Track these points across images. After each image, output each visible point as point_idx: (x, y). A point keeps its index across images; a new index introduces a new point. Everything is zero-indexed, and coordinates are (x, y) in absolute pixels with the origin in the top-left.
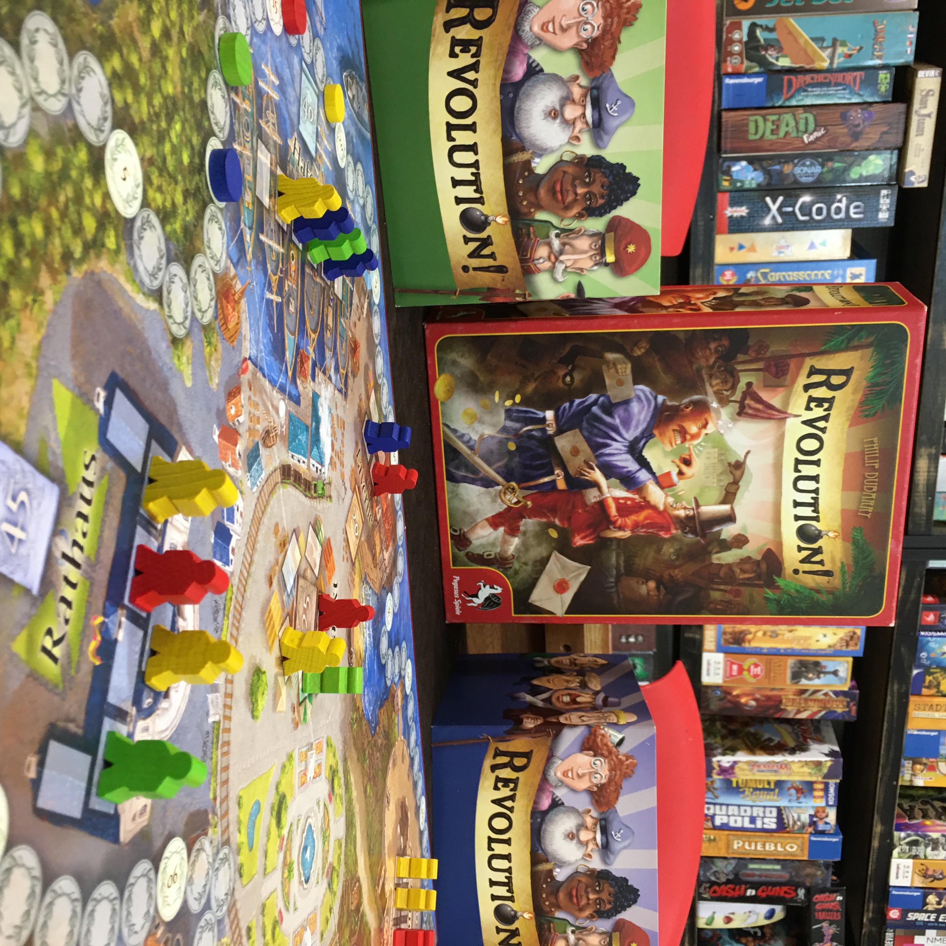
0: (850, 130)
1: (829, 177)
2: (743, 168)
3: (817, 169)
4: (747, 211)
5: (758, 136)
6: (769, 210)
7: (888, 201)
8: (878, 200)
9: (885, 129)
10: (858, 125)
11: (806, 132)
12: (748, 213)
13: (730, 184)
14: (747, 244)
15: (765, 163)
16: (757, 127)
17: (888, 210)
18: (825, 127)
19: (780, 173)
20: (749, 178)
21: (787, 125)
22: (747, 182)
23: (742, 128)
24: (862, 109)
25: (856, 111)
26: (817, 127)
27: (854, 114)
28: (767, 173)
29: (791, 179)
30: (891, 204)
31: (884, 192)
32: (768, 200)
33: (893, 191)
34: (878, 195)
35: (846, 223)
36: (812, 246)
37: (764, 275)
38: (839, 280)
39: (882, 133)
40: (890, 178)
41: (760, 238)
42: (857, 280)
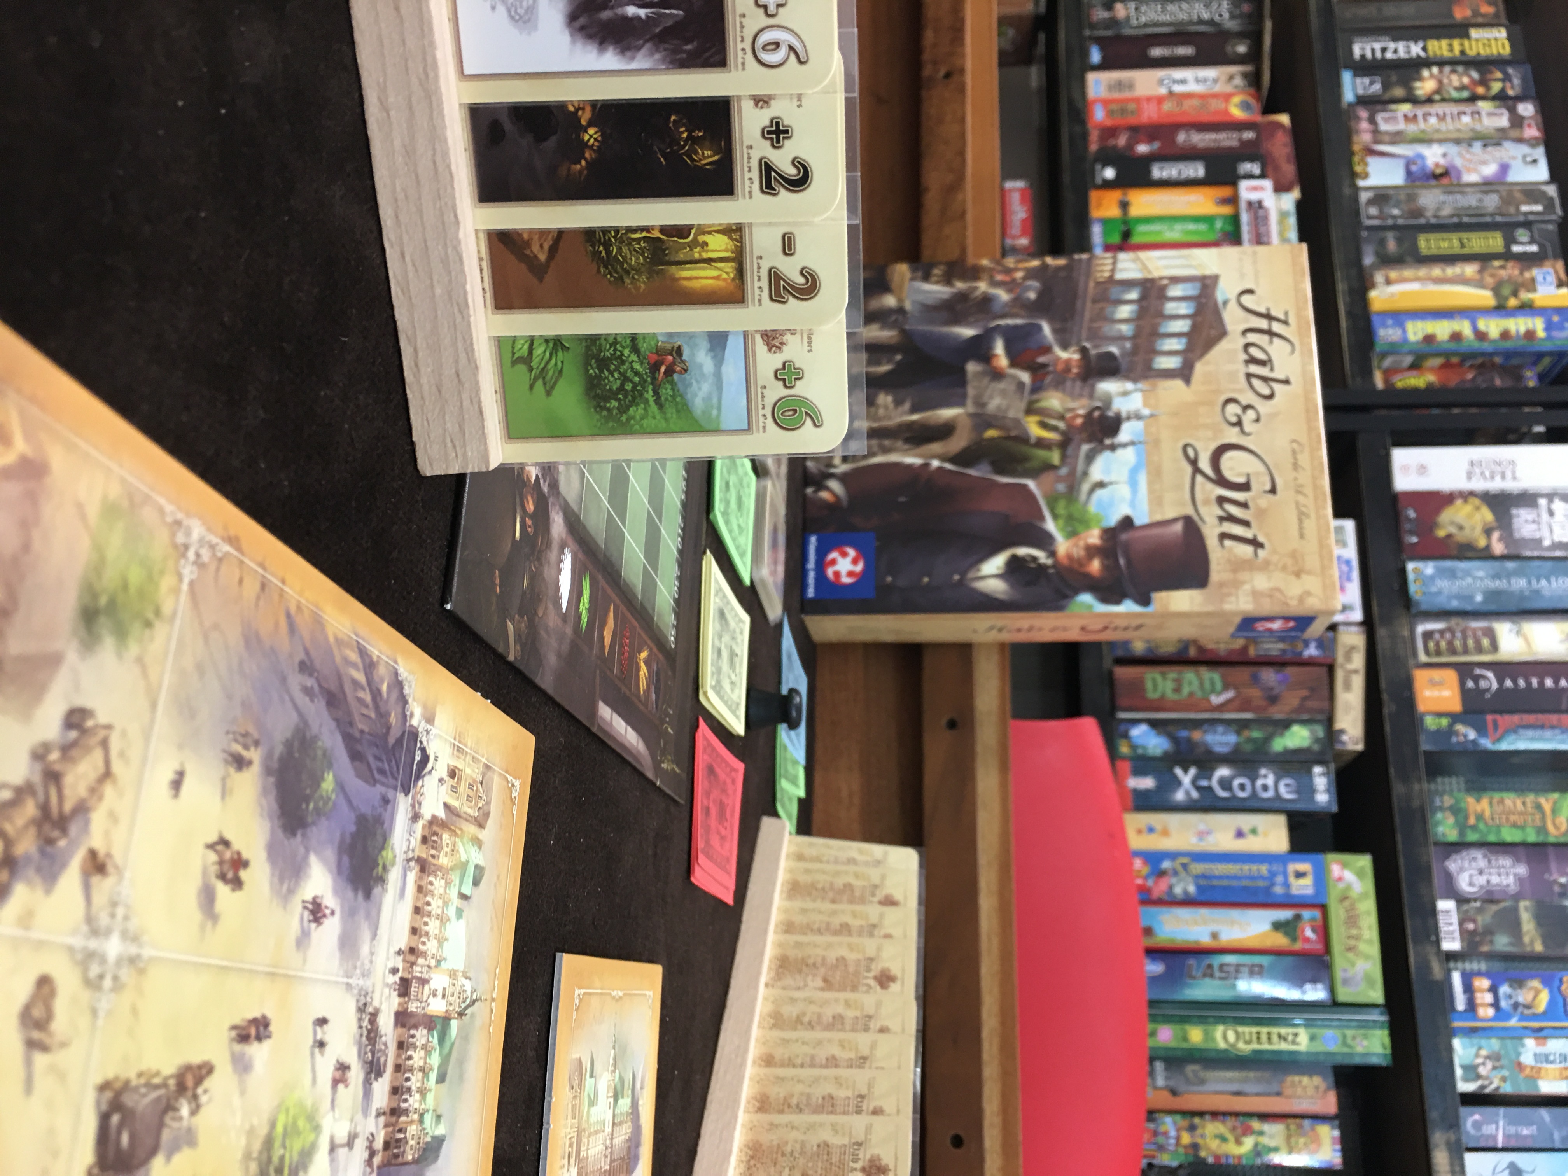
0: (1264, 693)
1: (1248, 748)
2: (1144, 732)
3: (1233, 739)
4: (1154, 783)
5: (1158, 694)
6: (1181, 782)
7: (1324, 780)
8: (1312, 780)
9: (1305, 693)
10: (1272, 689)
11: (1213, 691)
12: (1156, 786)
13: (1130, 749)
14: (1158, 827)
15: (1171, 728)
16: (1155, 685)
17: (1327, 791)
18: (1236, 688)
19: (1189, 740)
20: (1153, 744)
21: (1190, 683)
22: (1151, 749)
23: (1138, 687)
24: (1276, 672)
25: (1268, 673)
26: (1226, 687)
27: (1266, 676)
28: (1173, 738)
29: (1204, 748)
30: (1329, 784)
31: (1317, 770)
32: (1178, 771)
33: (1328, 768)
34: (1309, 773)
35: (1277, 805)
36: (1240, 834)
37: (1185, 866)
38: (1279, 879)
39: (1304, 699)
40: (1322, 752)
41: (1173, 820)
42: (1303, 882)
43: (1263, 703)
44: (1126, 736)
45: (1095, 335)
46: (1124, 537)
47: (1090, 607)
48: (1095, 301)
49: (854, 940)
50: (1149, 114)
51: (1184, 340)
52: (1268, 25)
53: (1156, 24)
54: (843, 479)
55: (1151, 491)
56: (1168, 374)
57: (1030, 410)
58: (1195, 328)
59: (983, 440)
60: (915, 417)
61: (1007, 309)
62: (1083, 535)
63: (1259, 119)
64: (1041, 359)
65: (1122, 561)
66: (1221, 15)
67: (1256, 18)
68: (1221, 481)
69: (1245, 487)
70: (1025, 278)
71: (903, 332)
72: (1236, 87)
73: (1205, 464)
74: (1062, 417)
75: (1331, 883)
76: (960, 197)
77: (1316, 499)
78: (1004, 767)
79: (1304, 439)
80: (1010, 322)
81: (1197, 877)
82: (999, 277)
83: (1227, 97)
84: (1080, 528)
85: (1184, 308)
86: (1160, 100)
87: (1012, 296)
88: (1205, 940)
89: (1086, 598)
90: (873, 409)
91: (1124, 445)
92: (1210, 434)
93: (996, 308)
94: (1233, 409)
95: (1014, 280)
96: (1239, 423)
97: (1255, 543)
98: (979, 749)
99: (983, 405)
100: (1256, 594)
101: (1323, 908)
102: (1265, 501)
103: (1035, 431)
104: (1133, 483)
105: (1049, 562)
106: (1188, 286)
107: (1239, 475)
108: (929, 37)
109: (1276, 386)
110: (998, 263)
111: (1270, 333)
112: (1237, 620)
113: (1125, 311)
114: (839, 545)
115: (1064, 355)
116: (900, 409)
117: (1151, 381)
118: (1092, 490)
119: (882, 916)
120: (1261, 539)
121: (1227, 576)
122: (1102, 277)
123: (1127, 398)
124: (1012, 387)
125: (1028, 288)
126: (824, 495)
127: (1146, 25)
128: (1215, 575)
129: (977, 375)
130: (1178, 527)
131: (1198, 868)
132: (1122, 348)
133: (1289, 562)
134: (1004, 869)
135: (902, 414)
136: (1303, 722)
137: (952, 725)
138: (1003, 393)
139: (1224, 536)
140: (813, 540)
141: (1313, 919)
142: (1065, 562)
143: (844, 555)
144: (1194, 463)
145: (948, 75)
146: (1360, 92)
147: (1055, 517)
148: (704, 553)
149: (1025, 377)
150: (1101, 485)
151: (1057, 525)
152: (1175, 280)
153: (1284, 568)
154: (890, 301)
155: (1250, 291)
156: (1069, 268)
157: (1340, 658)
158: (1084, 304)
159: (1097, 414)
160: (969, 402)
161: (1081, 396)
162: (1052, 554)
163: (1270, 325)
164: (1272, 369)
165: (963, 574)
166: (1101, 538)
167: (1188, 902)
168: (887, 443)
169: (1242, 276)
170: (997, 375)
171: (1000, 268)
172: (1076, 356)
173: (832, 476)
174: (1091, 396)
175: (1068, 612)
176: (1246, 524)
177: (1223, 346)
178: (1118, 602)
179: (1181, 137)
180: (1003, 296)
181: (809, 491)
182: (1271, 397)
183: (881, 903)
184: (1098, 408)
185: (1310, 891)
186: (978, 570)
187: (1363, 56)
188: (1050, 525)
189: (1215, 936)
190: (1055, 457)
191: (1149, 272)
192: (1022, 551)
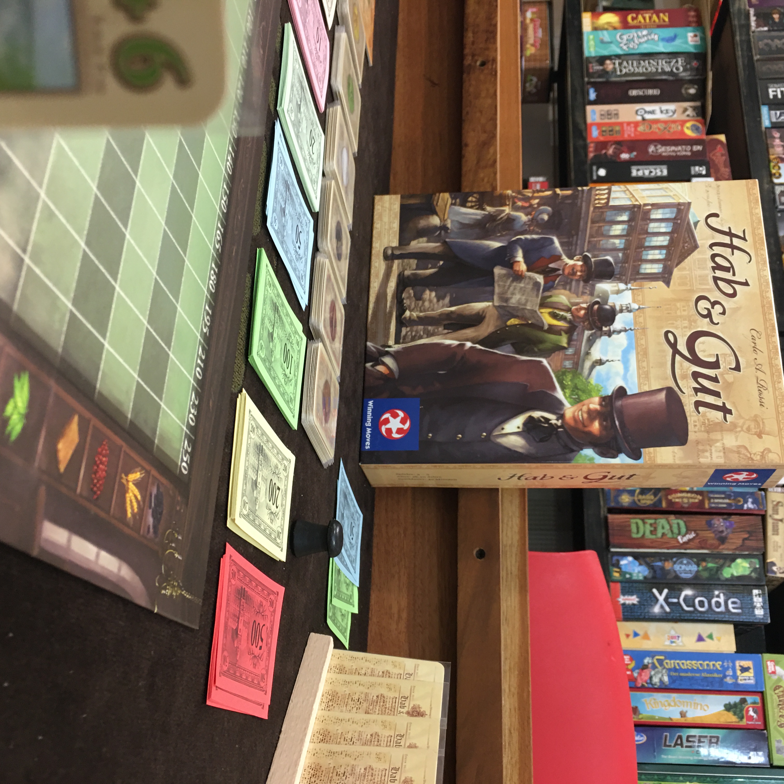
0: (716, 535)
1: (705, 575)
2: (630, 562)
3: (694, 568)
4: (637, 600)
5: (640, 535)
6: (657, 600)
7: (760, 599)
8: (752, 599)
9: (746, 536)
10: (722, 532)
11: (679, 534)
12: (639, 602)
13: (620, 574)
14: (641, 632)
15: (648, 560)
16: (638, 528)
17: (763, 607)
18: (695, 531)
19: (662, 569)
20: (636, 571)
21: (663, 528)
22: (635, 575)
23: (626, 529)
24: (724, 519)
25: (719, 520)
26: (688, 531)
27: (717, 522)
28: (651, 567)
29: (674, 575)
30: (764, 602)
31: (755, 592)
32: (655, 591)
33: (763, 590)
34: (751, 594)
35: (727, 618)
36: (700, 639)
37: (660, 662)
38: (730, 672)
39: (744, 539)
40: (758, 579)
41: (652, 627)
42: (746, 674)
43: (716, 542)
44: (617, 565)
45: (593, 247)
46: (619, 403)
47: (592, 459)
48: (593, 222)
49: (382, 750)
50: (629, 134)
51: (664, 252)
52: (710, 75)
53: (633, 74)
54: (395, 356)
55: (639, 368)
56: (652, 277)
57: (543, 305)
58: (672, 241)
59: (507, 326)
60: (453, 309)
61: (526, 227)
62: (586, 402)
63: (705, 137)
64: (551, 266)
65: (617, 423)
66: (677, 69)
67: (702, 71)
68: (696, 361)
69: (715, 365)
70: (539, 204)
71: (445, 243)
72: (688, 116)
73: (682, 347)
74: (568, 310)
75: (767, 675)
76: (491, 151)
77: (772, 375)
78: (523, 589)
79: (761, 329)
80: (528, 237)
81: (669, 670)
82: (520, 204)
83: (683, 123)
84: (583, 397)
85: (664, 228)
86: (636, 124)
87: (530, 217)
88: (676, 717)
89: (588, 452)
90: (420, 303)
91: (619, 332)
92: (686, 323)
93: (517, 226)
94: (703, 304)
95: (531, 205)
96: (709, 315)
97: (725, 410)
98: (503, 574)
99: (507, 300)
100: (725, 450)
101: (762, 694)
102: (731, 376)
103: (548, 320)
104: (625, 361)
105: (559, 423)
106: (667, 210)
107: (710, 355)
108: (469, 37)
109: (736, 286)
110: (519, 193)
111: (732, 247)
112: (711, 472)
113: (617, 230)
114: (391, 409)
115: (571, 262)
116: (441, 302)
117: (638, 282)
118: (592, 367)
119: (408, 727)
120: (728, 406)
121: (703, 436)
122: (599, 203)
123: (619, 295)
124: (530, 286)
125: (542, 212)
126: (381, 368)
127: (626, 75)
128: (692, 436)
129: (501, 276)
130: (662, 396)
131: (670, 664)
132: (615, 258)
133: (753, 425)
134: (523, 674)
135: (443, 307)
136: (744, 557)
137: (481, 554)
138: (523, 291)
139: (698, 404)
140: (371, 403)
141: (754, 703)
142: (572, 423)
143: (395, 416)
144: (674, 346)
145: (483, 64)
146: (774, 120)
147: (563, 388)
148: (241, 391)
149: (540, 279)
150: (600, 362)
151: (565, 394)
152: (656, 206)
153: (749, 430)
154: (435, 221)
155: (716, 215)
156: (574, 197)
157: (770, 512)
158: (586, 223)
159: (596, 307)
160: (496, 297)
161: (583, 293)
162: (561, 417)
163: (731, 241)
164: (734, 274)
165: (490, 433)
166: (600, 404)
167: (663, 689)
168: (430, 328)
169: (709, 203)
170: (518, 277)
171: (519, 196)
172: (580, 263)
173: (387, 353)
174: (592, 294)
175: (573, 463)
176: (717, 394)
177: (695, 255)
178: (614, 457)
179: (651, 149)
180: (523, 218)
181: (368, 365)
182: (734, 295)
183: (408, 713)
184: (597, 303)
185: (752, 682)
186: (503, 429)
187: (775, 96)
188: (559, 394)
189: (683, 714)
190: (564, 340)
191: (637, 200)
192: (537, 414)
